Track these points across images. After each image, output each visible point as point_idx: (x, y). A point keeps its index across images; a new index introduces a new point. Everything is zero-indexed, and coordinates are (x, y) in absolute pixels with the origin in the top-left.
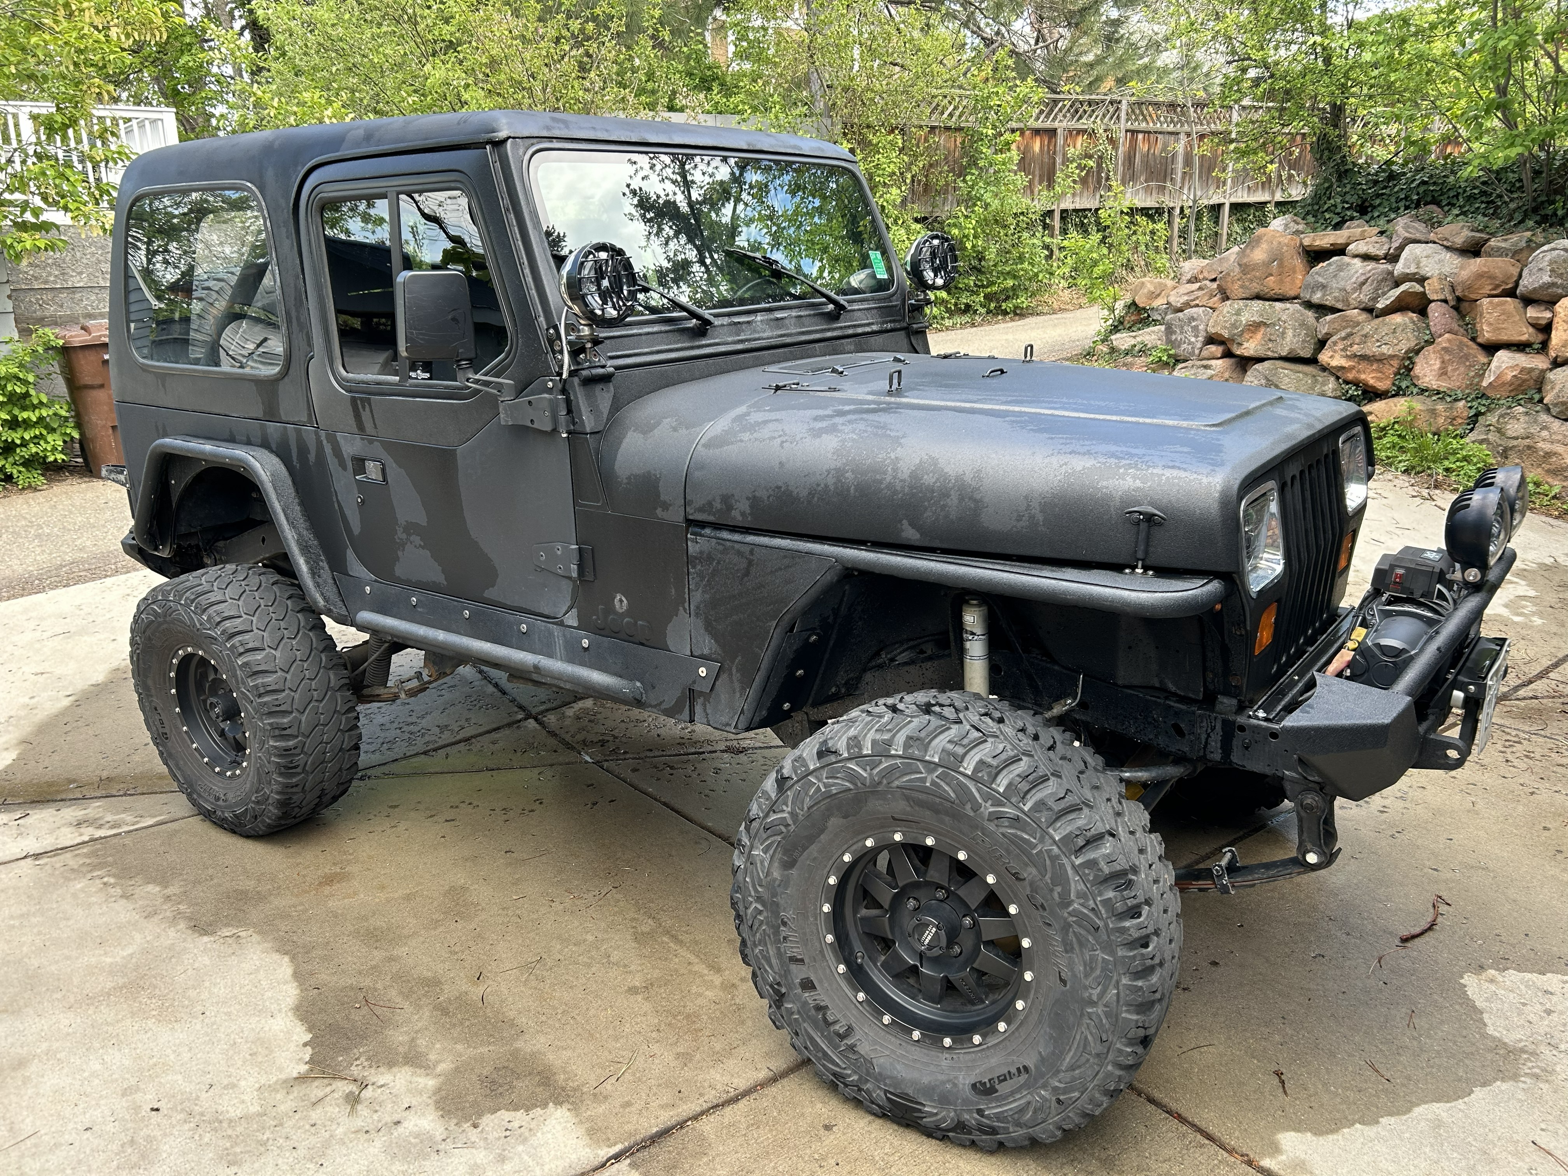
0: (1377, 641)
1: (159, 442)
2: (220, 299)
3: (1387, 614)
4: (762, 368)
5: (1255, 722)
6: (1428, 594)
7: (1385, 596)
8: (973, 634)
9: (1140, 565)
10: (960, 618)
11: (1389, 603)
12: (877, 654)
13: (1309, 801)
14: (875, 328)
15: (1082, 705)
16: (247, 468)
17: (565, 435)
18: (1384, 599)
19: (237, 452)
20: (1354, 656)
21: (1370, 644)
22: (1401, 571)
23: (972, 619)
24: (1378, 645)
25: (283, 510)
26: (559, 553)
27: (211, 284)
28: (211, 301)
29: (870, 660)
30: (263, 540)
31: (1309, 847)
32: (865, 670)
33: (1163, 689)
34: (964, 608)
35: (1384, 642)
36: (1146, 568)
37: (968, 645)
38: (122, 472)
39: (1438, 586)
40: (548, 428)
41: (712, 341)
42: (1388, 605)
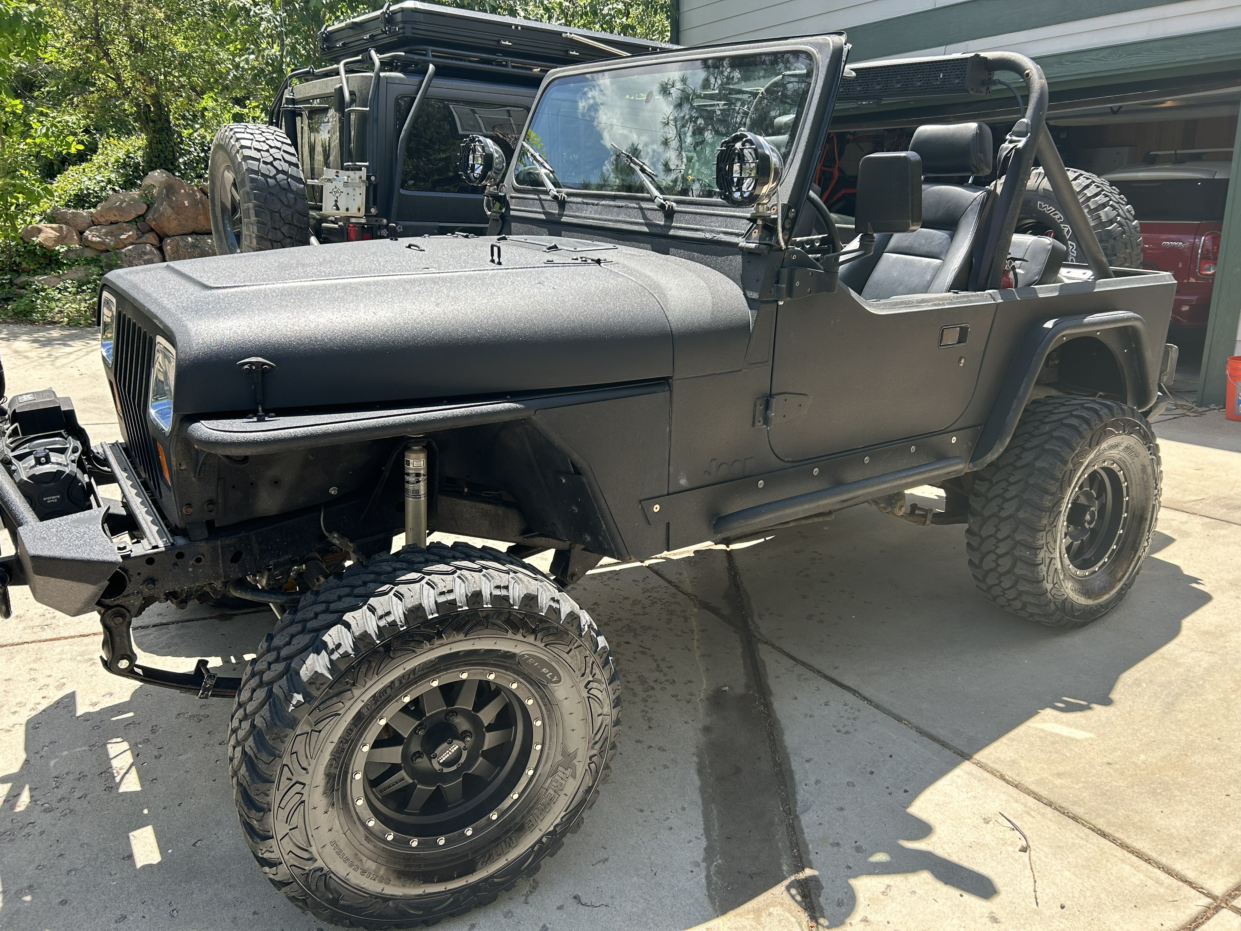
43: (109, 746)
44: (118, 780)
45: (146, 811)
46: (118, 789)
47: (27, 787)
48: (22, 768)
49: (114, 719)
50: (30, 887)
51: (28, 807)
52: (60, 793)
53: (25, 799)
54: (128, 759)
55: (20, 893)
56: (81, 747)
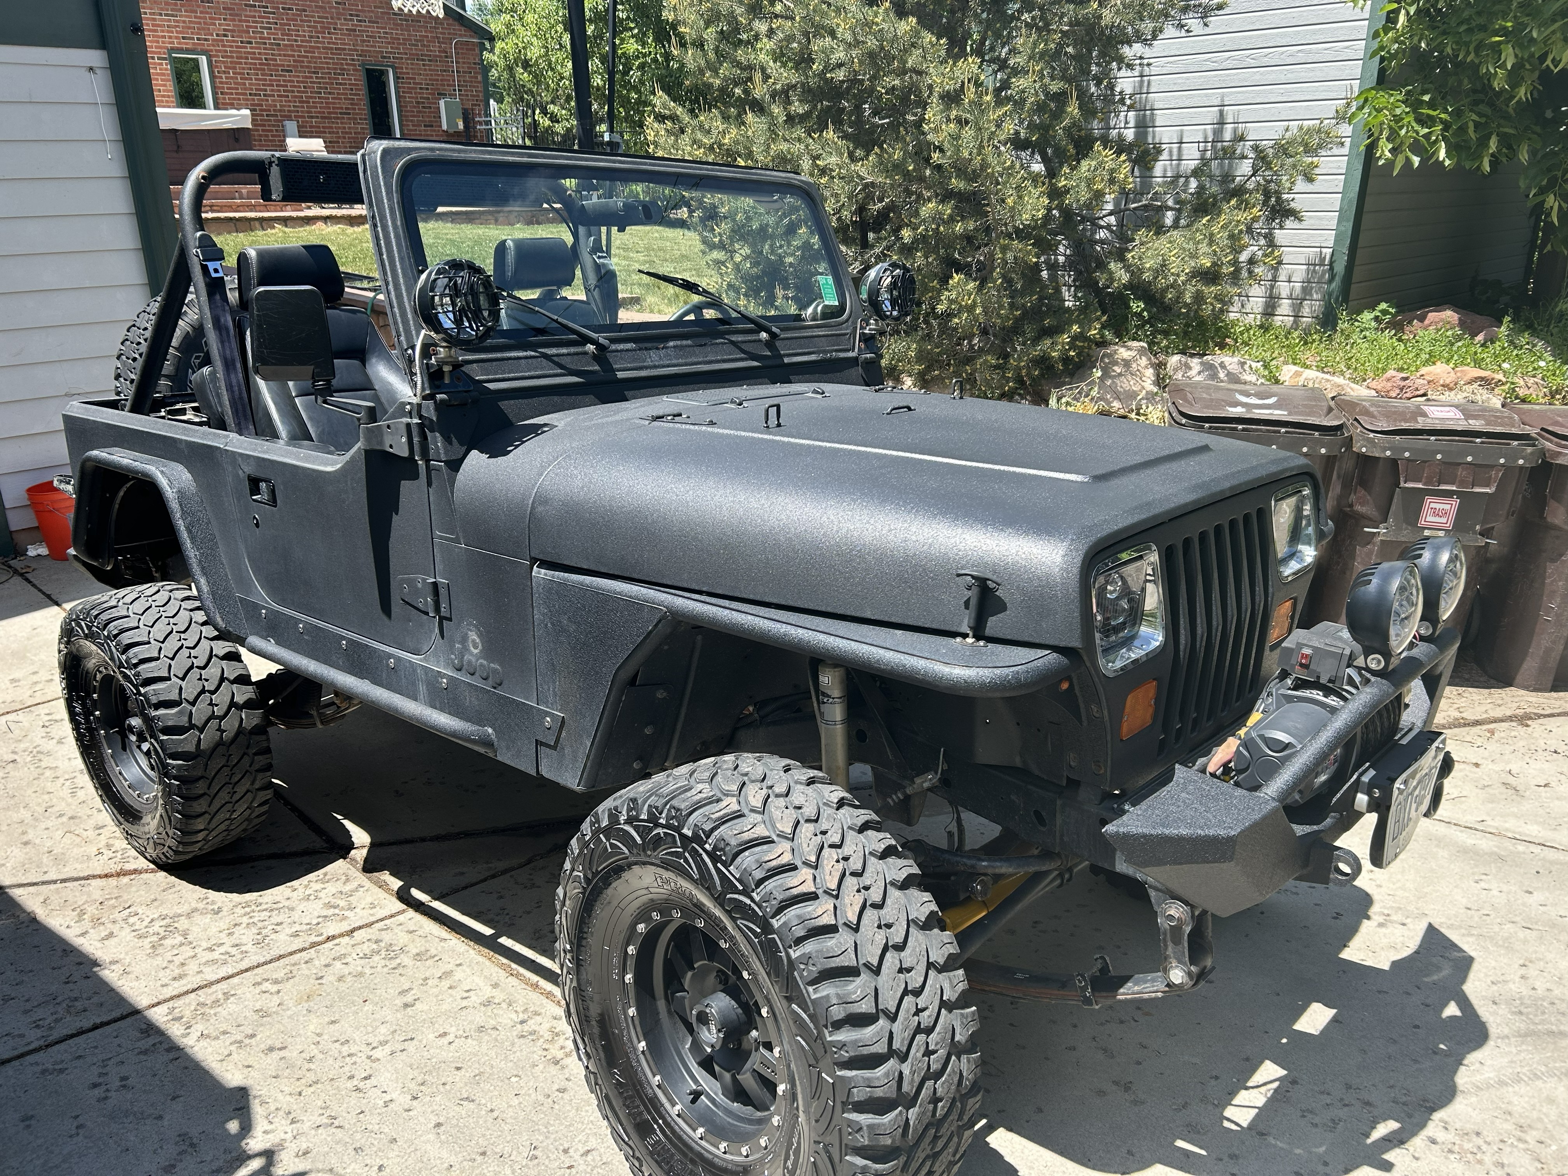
0: (1263, 732)
1: (87, 454)
3: (1288, 700)
6: (1337, 680)
7: (1289, 678)
8: (828, 696)
9: (971, 634)
11: (1295, 686)
13: (1172, 912)
17: (420, 462)
18: (1287, 681)
20: (1238, 747)
21: (1254, 735)
22: (1307, 651)
23: (826, 680)
24: (1262, 737)
31: (1174, 963)
34: (820, 667)
35: (1270, 733)
37: (825, 708)
39: (1347, 671)
40: (405, 453)
42: (1293, 689)
43: (1245, 1124)
44: (1276, 1084)
45: (1284, 1041)
46: (1286, 1076)
47: (1369, 1141)
48: (1357, 1167)
49: (1203, 1152)
50: (1435, 1053)
51: (1385, 1120)
52: (1342, 1113)
53: (1383, 1129)
54: (1243, 1097)
55: (1447, 1054)
56: (1275, 1146)
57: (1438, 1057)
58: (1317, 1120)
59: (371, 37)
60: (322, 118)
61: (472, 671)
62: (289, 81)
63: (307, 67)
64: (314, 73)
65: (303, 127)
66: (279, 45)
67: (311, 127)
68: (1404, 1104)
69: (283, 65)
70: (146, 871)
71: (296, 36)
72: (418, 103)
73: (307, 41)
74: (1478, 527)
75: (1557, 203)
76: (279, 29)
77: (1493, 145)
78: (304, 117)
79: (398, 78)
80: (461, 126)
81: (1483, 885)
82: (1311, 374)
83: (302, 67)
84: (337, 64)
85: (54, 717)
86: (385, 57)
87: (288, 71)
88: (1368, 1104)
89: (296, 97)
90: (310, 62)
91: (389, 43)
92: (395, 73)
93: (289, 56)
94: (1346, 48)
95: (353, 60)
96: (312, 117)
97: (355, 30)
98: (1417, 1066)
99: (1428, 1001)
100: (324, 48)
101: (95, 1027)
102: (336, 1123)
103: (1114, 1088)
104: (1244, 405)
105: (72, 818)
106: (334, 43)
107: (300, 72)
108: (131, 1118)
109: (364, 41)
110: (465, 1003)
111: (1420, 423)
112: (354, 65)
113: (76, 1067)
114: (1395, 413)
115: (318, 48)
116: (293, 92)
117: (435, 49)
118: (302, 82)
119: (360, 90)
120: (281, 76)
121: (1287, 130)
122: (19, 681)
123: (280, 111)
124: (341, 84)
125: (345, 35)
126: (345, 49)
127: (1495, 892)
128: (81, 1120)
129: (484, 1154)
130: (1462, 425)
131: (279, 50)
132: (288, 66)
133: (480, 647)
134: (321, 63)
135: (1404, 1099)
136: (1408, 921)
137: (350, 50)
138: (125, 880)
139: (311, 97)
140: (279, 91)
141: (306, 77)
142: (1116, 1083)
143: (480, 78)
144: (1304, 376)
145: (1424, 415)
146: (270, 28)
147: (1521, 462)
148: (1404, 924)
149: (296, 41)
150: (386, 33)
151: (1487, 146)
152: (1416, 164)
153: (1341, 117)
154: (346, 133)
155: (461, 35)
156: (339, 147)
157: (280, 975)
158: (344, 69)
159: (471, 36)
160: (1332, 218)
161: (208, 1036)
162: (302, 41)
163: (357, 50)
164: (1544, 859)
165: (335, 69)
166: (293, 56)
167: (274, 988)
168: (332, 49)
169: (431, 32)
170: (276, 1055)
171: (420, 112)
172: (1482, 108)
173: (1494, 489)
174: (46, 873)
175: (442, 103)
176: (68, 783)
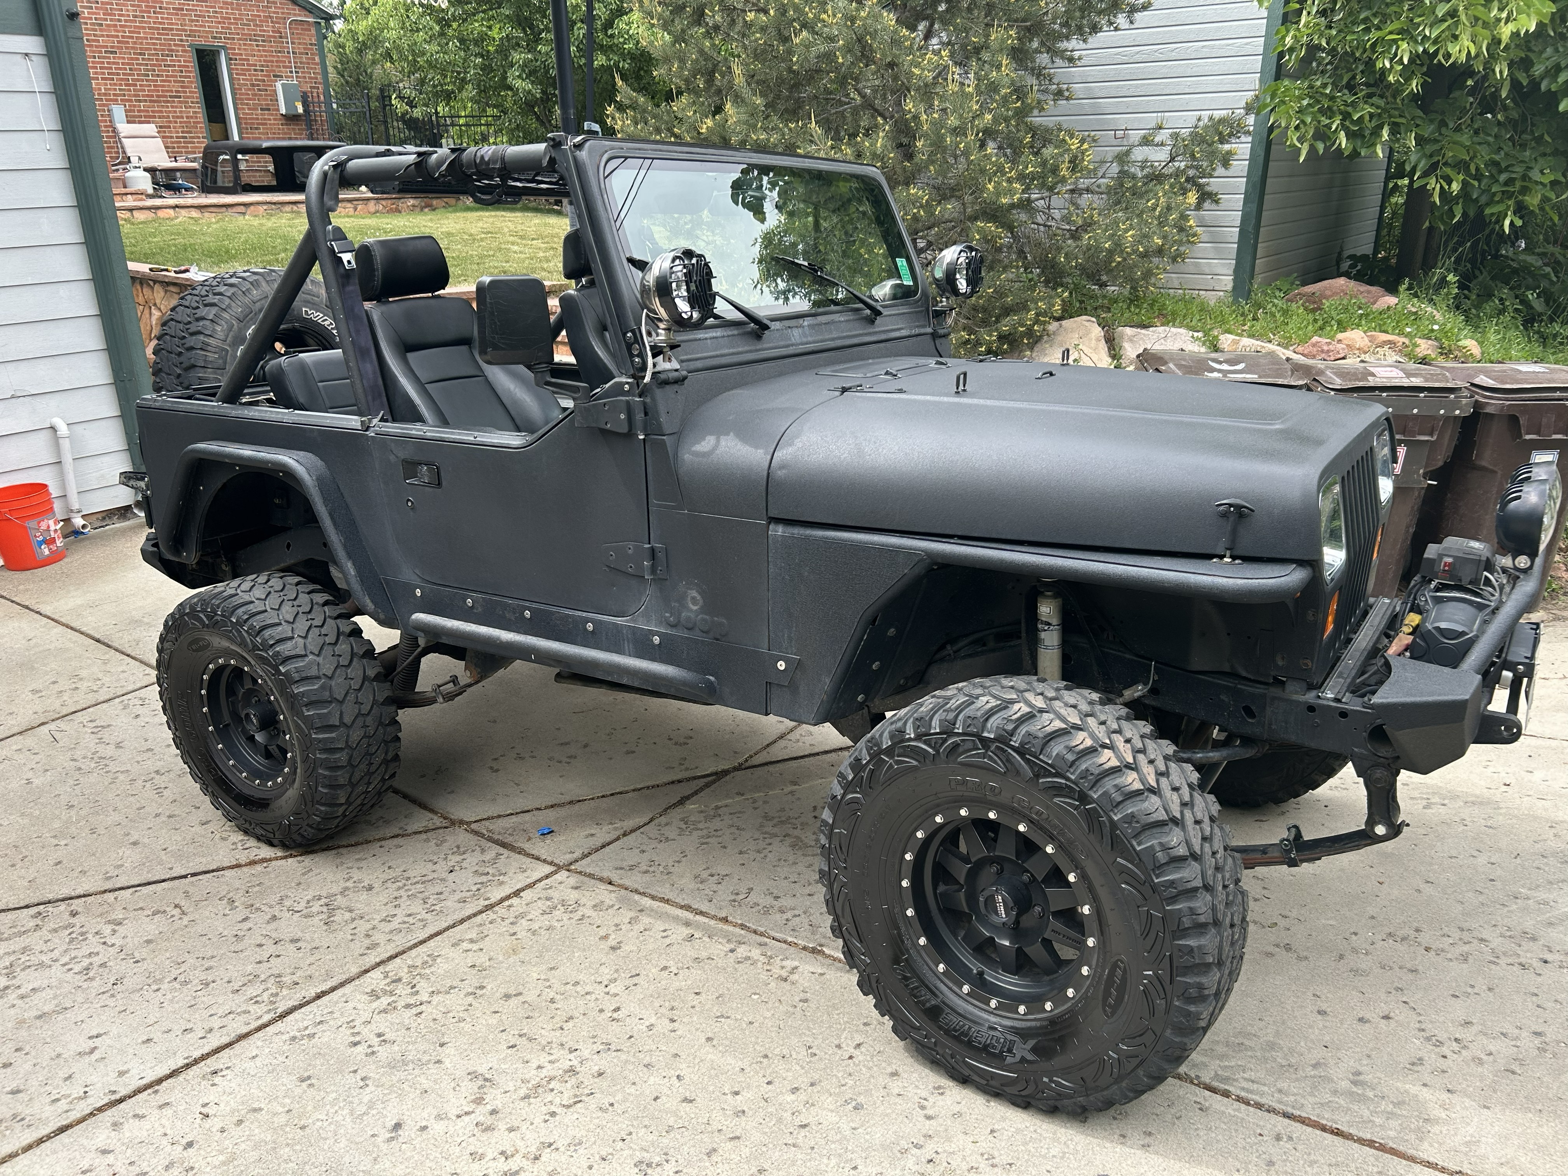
0: (1437, 625)
1: (190, 447)
2: (233, 304)
3: (1438, 601)
4: (816, 371)
5: (1325, 702)
6: (1475, 581)
7: (1433, 585)
8: (1049, 624)
9: (1228, 554)
10: (1036, 608)
11: (1437, 590)
12: (942, 647)
13: (1378, 775)
14: (904, 333)
15: (1154, 691)
16: (289, 473)
17: (641, 437)
18: (1432, 586)
19: (280, 457)
20: (1414, 641)
21: (1430, 627)
22: (1450, 560)
23: (1047, 610)
24: (1438, 629)
25: (330, 514)
26: (630, 552)
27: (222, 289)
28: (224, 307)
29: (935, 653)
30: (288, 546)
31: (1377, 818)
32: (930, 664)
33: (1234, 675)
34: (1039, 599)
35: (1443, 625)
36: (1234, 558)
37: (1043, 635)
38: (143, 479)
39: (1485, 573)
40: (624, 429)
41: (771, 345)
42: (1436, 591)
57: (1519, 901)
58: (1449, 956)
59: (199, 16)
60: (151, 101)
61: (690, 625)
62: (114, 63)
63: (133, 48)
64: (140, 54)
65: (130, 111)
66: (101, 25)
67: (139, 111)
68: (1510, 937)
69: (107, 47)
70: (276, 859)
71: (120, 15)
72: (253, 85)
73: (131, 21)
74: (1421, 471)
75: (1438, 186)
76: (101, 8)
77: (1385, 134)
78: (131, 101)
79: (231, 59)
80: (300, 110)
81: (1491, 769)
82: (1246, 341)
83: (127, 48)
84: (164, 45)
85: (98, 723)
86: (215, 38)
87: (112, 52)
88: (1482, 940)
89: (122, 79)
90: (135, 43)
91: (219, 23)
92: (226, 55)
93: (112, 36)
94: (1247, 44)
95: (181, 40)
96: (140, 101)
97: (182, 9)
98: (1506, 909)
99: (1492, 860)
100: (150, 28)
101: (318, 997)
102: (613, 1047)
103: (1278, 950)
104: (1219, 371)
105: (170, 817)
106: (160, 23)
107: (125, 53)
108: (411, 1066)
109: (192, 21)
110: (668, 941)
111: (1371, 382)
112: (183, 46)
113: (324, 1031)
114: (1348, 373)
115: (144, 28)
116: (118, 74)
117: (268, 28)
118: (128, 64)
119: (190, 72)
120: (104, 57)
121: (1199, 120)
122: (41, 691)
123: (105, 94)
124: (169, 66)
125: (172, 14)
126: (172, 29)
127: (1503, 774)
128: (361, 1073)
129: (766, 1056)
130: (1406, 382)
131: (101, 30)
132: (112, 47)
133: (701, 602)
134: (148, 44)
135: (1509, 934)
136: (1446, 802)
137: (177, 30)
138: (259, 868)
139: (138, 80)
140: (104, 73)
141: (132, 59)
142: (1277, 946)
143: (317, 59)
144: (1241, 344)
145: (1373, 375)
146: (91, 8)
147: (1457, 412)
148: (1444, 805)
149: (119, 21)
150: (216, 12)
151: (1381, 136)
152: (1321, 152)
153: (1249, 108)
154: (178, 117)
155: (295, 15)
156: (170, 132)
157: (473, 935)
158: (172, 50)
159: (305, 16)
160: (1238, 200)
161: (439, 992)
162: (126, 21)
163: (186, 31)
164: (1529, 746)
165: (163, 50)
166: (117, 36)
167: (475, 947)
168: (158, 29)
169: (264, 11)
170: (514, 1001)
171: (256, 95)
172: (1375, 100)
173: (1435, 437)
174: (171, 869)
175: (279, 86)
176: (148, 785)
